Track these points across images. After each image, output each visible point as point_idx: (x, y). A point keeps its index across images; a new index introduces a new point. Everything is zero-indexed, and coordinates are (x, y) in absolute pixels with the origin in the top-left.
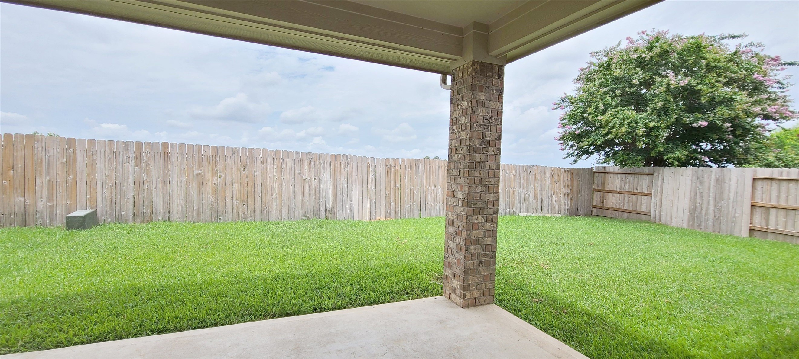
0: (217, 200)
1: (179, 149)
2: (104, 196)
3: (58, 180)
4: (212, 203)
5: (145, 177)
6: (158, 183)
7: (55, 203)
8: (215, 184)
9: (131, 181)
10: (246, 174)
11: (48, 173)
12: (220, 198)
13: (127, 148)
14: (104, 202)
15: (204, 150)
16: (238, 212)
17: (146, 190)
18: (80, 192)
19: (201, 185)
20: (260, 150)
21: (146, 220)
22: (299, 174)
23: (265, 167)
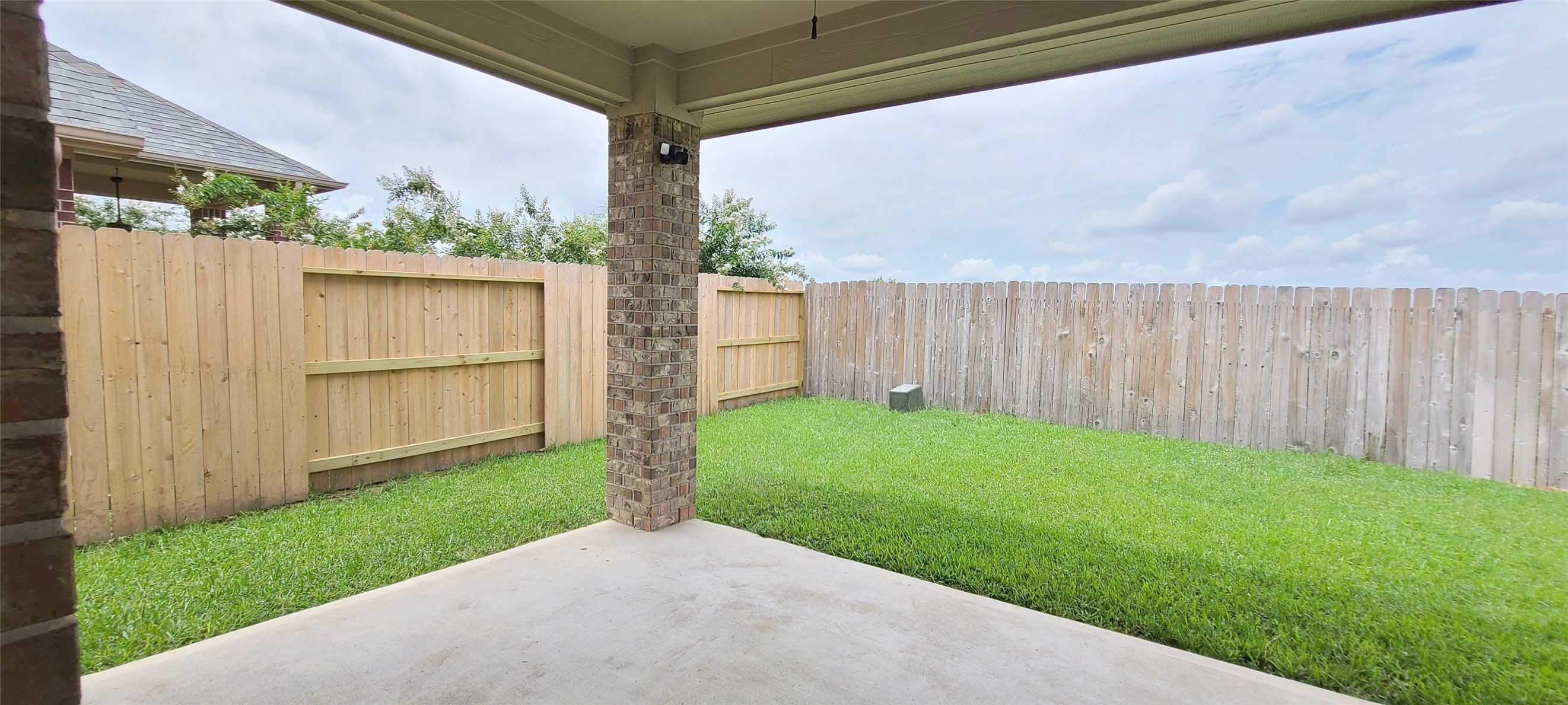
0: (1093, 387)
1: (1035, 292)
2: (932, 367)
3: (886, 342)
4: (1084, 392)
5: (984, 339)
6: (1000, 349)
7: (882, 372)
8: (1091, 355)
9: (964, 345)
10: (1153, 338)
11: (877, 331)
12: (1099, 383)
13: (962, 293)
14: (932, 376)
15: (1074, 293)
16: (1134, 413)
17: (983, 361)
18: (907, 359)
19: (1065, 356)
20: (1188, 286)
21: (982, 409)
22: (1286, 339)
23: (1197, 324)
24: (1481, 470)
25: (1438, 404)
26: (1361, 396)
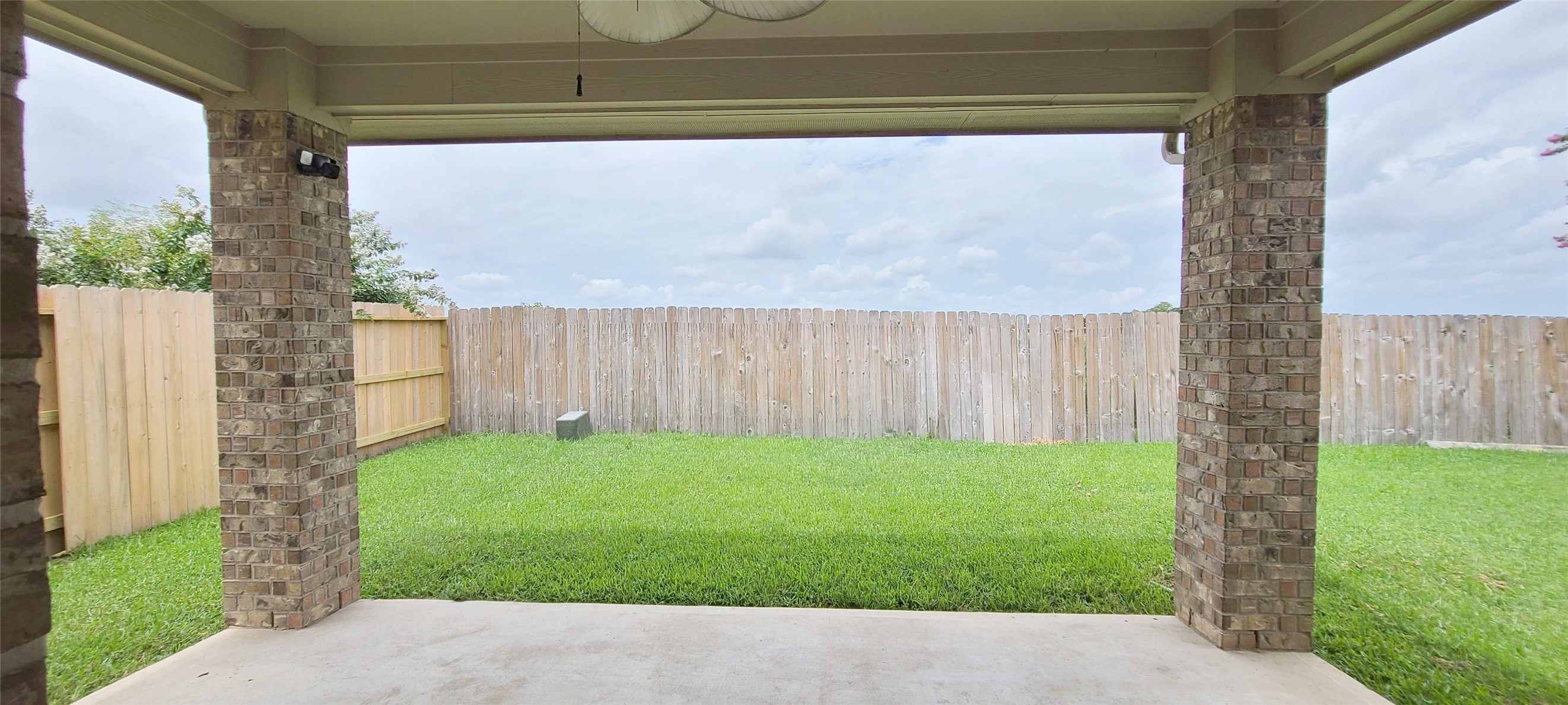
0: (744, 400)
1: (691, 317)
2: (598, 392)
3: (547, 369)
4: (738, 405)
5: (647, 362)
6: (663, 371)
7: (544, 401)
8: (741, 372)
9: (629, 368)
10: (787, 354)
11: (536, 359)
12: (748, 395)
13: (624, 318)
14: (598, 401)
15: (724, 317)
16: (777, 420)
17: (648, 383)
18: (571, 385)
19: (720, 374)
20: (810, 310)
21: (649, 429)
22: (877, 352)
23: (818, 342)
24: (989, 439)
25: (965, 392)
26: (923, 391)
